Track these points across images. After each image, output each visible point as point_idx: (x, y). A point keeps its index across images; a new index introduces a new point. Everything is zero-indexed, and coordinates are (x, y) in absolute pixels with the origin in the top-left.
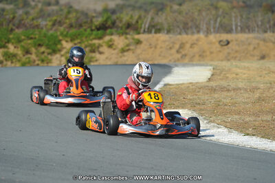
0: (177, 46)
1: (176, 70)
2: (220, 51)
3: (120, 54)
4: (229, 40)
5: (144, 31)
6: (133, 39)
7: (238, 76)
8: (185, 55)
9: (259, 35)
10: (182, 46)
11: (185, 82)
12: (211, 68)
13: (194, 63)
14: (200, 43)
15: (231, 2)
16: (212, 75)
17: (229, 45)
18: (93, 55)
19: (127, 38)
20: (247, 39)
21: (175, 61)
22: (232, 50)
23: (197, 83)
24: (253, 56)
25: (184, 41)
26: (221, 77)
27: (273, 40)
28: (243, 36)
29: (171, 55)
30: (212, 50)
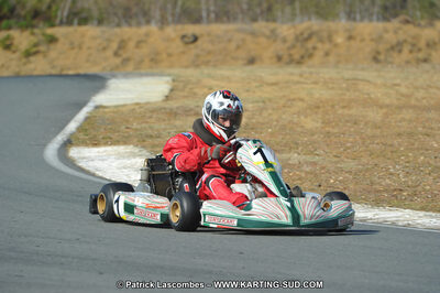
0: (115, 46)
1: (113, 83)
2: (183, 53)
3: (24, 60)
4: (198, 34)
5: (62, 21)
6: (44, 35)
8: (126, 60)
9: (247, 27)
10: (122, 45)
11: (129, 102)
12: (169, 79)
13: (143, 71)
14: (151, 39)
16: (172, 90)
17: (199, 42)
19: (33, 34)
20: (226, 32)
21: (112, 70)
22: (203, 50)
23: (147, 103)
24: (235, 59)
25: (125, 37)
26: (186, 94)
27: (268, 33)
28: (219, 28)
29: (106, 59)
30: (170, 51)
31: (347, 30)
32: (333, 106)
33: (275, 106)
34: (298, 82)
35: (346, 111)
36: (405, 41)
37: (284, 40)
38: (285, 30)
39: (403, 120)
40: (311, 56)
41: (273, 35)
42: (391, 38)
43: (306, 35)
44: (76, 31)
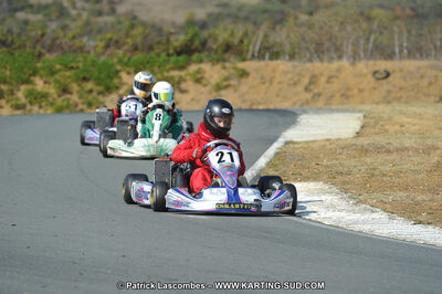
0: (306, 81)
1: (304, 119)
2: (375, 88)
3: (214, 94)
4: (390, 70)
5: (253, 56)
6: (235, 68)
7: (403, 128)
8: (319, 95)
9: (438, 63)
10: (313, 80)
11: (319, 138)
12: (360, 115)
13: (333, 107)
14: (344, 75)
15: (393, 10)
16: (363, 127)
17: (390, 79)
19: (224, 68)
20: (419, 68)
21: (302, 105)
22: (394, 86)
23: (338, 140)
24: (428, 95)
25: (317, 72)
26: (377, 131)
28: (411, 65)
29: (296, 94)
30: (361, 87)
44: (267, 65)
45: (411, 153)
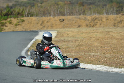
0: (41, 22)
1: (40, 33)
2: (60, 24)
3: (15, 27)
4: (64, 19)
5: (26, 16)
6: (21, 19)
7: (68, 35)
8: (45, 26)
9: (77, 16)
10: (43, 22)
12: (56, 32)
13: (49, 30)
14: (51, 21)
15: (64, 2)
16: (57, 35)
17: (64, 21)
18: (3, 27)
19: (18, 19)
20: (72, 18)
21: (40, 29)
22: (65, 23)
24: (75, 26)
25: (44, 20)
26: (61, 36)
27: (84, 18)
28: (70, 17)
29: (38, 26)
30: (56, 24)
31: (106, 17)
32: (103, 39)
33: (86, 39)
34: (93, 32)
35: (106, 41)
36: (123, 20)
37: (89, 20)
38: (89, 17)
39: (122, 43)
40: (96, 25)
41: (85, 19)
42: (118, 19)
43: (94, 19)
44: (30, 18)
45: (70, 42)
